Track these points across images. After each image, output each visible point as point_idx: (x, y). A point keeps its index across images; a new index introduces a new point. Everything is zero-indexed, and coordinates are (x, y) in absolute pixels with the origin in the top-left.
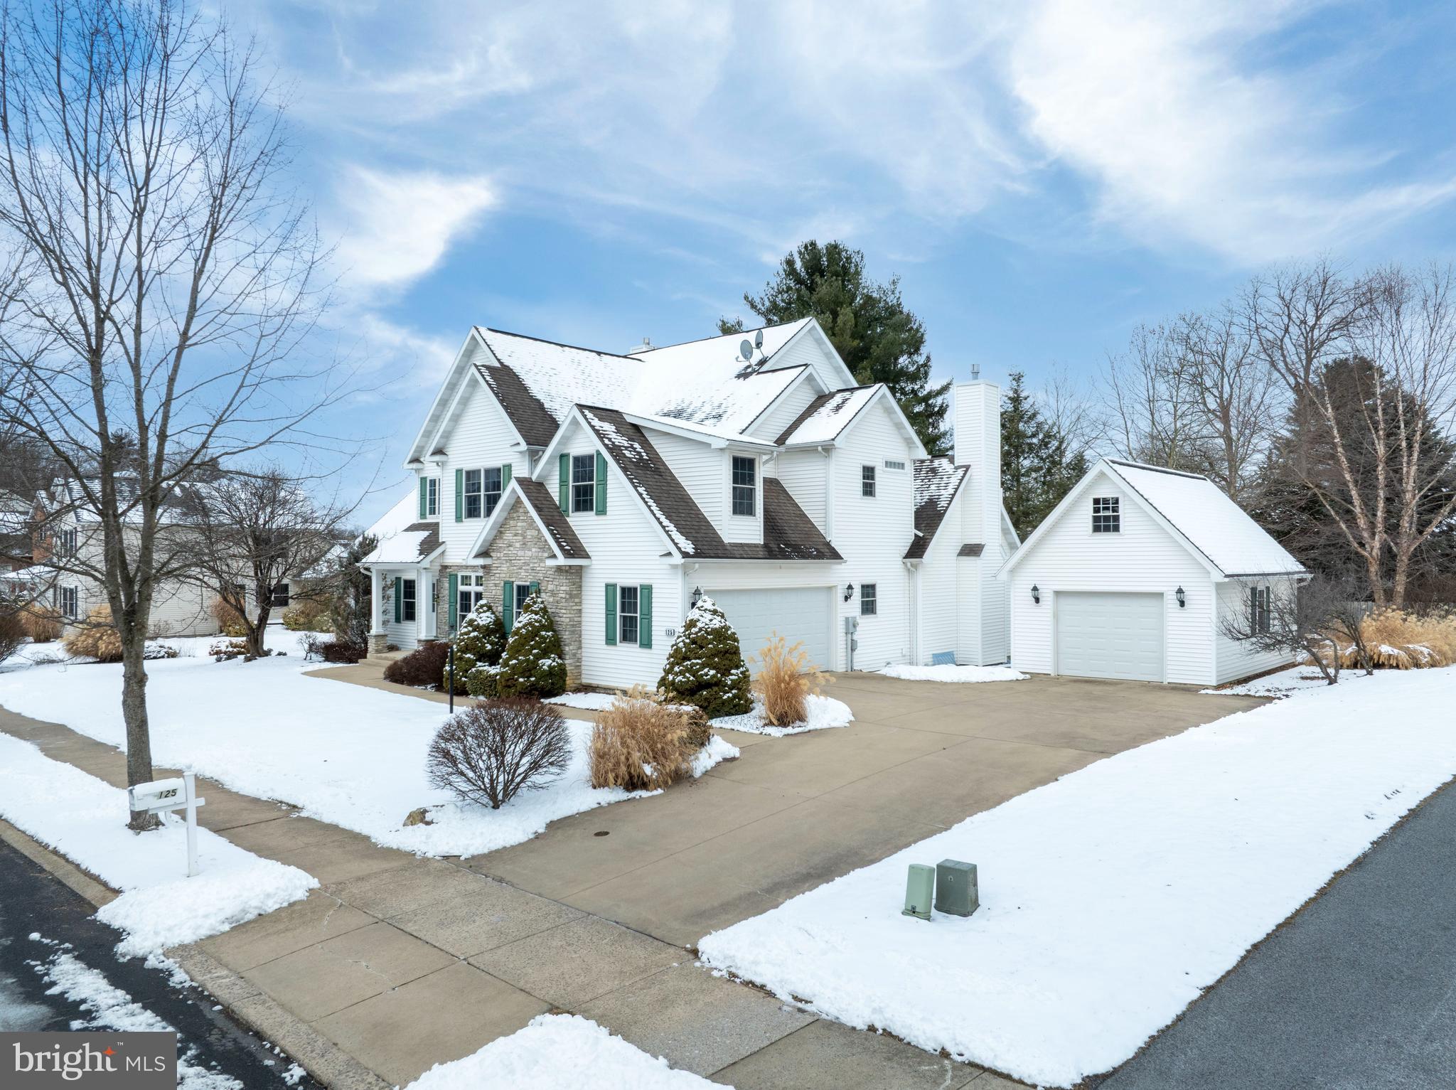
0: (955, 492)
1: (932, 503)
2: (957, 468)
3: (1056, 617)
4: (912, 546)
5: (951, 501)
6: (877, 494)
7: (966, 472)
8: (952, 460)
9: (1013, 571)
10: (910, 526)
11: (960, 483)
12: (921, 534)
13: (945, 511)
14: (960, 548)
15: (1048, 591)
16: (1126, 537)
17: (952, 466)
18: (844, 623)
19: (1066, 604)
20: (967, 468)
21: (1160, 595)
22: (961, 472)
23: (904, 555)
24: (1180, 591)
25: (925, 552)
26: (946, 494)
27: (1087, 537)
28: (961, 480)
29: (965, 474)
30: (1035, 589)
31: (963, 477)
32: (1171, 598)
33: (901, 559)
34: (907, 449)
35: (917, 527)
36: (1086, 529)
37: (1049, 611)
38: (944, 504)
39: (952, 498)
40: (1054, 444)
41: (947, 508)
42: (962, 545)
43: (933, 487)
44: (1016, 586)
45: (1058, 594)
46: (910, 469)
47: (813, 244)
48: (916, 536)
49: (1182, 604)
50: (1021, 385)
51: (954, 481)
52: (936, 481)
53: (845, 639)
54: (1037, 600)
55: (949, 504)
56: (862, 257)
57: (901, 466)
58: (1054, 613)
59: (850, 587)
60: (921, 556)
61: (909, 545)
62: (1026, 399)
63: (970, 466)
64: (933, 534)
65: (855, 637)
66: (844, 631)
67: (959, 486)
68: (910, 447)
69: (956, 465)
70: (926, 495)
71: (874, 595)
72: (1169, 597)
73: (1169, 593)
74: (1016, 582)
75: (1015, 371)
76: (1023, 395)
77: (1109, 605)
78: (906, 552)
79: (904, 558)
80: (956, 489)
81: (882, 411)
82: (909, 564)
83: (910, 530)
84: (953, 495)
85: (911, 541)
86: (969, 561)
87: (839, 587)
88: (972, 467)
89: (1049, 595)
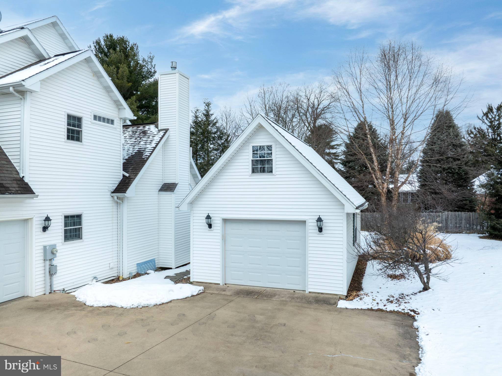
0: (156, 146)
1: (140, 153)
2: (159, 131)
3: (224, 239)
4: (120, 183)
5: (152, 152)
6: (83, 140)
7: (165, 133)
8: (157, 127)
9: (192, 203)
10: (119, 169)
11: (160, 140)
12: (127, 175)
13: (148, 159)
14: (161, 186)
15: (219, 219)
16: (277, 176)
17: (157, 130)
18: (42, 251)
19: (232, 229)
20: (166, 130)
21: (303, 222)
22: (162, 133)
23: (112, 191)
24: (320, 220)
25: (128, 188)
26: (150, 147)
27: (248, 177)
28: (161, 138)
29: (164, 135)
30: (208, 217)
31: (163, 136)
32: (312, 225)
33: (109, 193)
34: (117, 110)
35: (125, 169)
36: (247, 170)
37: (219, 234)
38: (147, 154)
39: (153, 150)
40: (225, 137)
41: (149, 156)
42: (162, 184)
43: (142, 143)
44: (195, 215)
45: (225, 221)
46: (118, 124)
47: (111, 36)
48: (124, 176)
49: (320, 230)
50: (210, 108)
51: (157, 139)
52: (144, 139)
53: (43, 265)
54: (210, 226)
55: (151, 154)
56: (137, 47)
57: (112, 122)
58: (223, 236)
59: (48, 219)
60: (124, 192)
61: (118, 183)
62: (212, 115)
63: (168, 129)
64: (136, 175)
65: (54, 262)
66: (42, 258)
67: (159, 142)
68: (119, 109)
69: (159, 129)
70: (137, 148)
71: (80, 223)
72: (310, 224)
73: (310, 221)
74: (195, 212)
75: (207, 101)
76: (211, 113)
77: (264, 230)
78: (114, 188)
79: (113, 193)
80: (157, 144)
81: (92, 74)
82: (116, 198)
83: (119, 171)
84: (155, 148)
85: (120, 180)
86: (167, 195)
87: (34, 219)
88: (170, 130)
89: (218, 222)
